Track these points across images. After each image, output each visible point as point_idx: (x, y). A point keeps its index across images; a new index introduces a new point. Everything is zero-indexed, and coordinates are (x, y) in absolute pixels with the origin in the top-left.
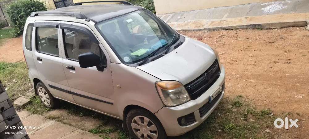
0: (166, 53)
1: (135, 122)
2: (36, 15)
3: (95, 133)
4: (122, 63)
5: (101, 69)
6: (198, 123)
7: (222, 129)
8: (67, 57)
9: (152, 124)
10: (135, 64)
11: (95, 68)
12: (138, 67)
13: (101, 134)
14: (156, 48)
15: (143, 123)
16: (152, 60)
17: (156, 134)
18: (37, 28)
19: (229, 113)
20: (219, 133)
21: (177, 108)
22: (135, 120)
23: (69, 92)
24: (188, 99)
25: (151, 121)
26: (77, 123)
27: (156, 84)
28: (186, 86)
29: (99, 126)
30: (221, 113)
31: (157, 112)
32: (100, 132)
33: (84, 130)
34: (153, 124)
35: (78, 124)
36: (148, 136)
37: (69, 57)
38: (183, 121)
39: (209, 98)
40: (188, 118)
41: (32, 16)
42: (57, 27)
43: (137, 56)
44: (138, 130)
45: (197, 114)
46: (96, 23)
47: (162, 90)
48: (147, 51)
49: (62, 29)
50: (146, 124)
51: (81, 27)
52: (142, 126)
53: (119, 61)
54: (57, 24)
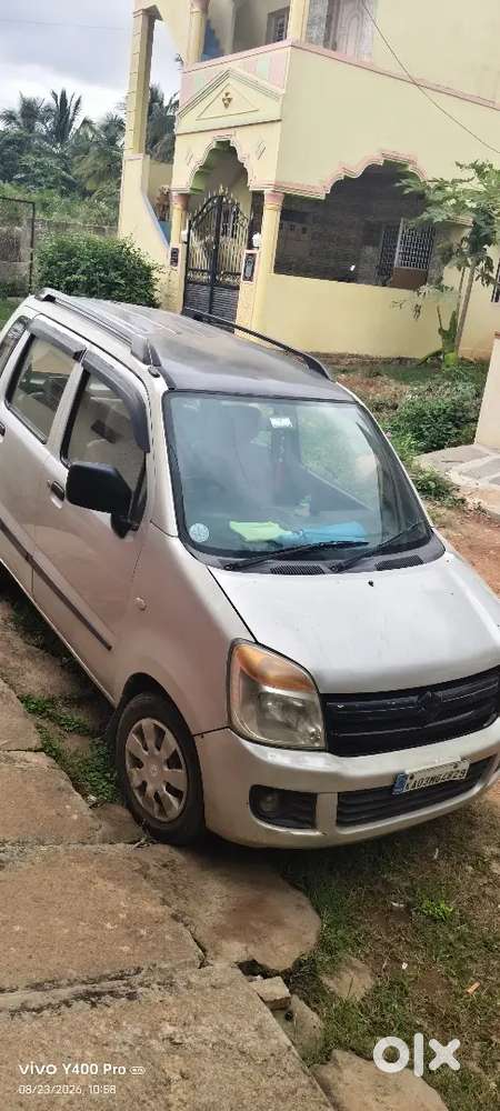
0: (340, 569)
1: (140, 733)
2: (50, 299)
3: (33, 712)
4: (179, 536)
5: (121, 528)
6: (318, 837)
7: (409, 906)
8: (64, 452)
9: (179, 767)
10: (215, 559)
11: (105, 518)
12: (214, 570)
13: (45, 723)
14: (315, 541)
15: (159, 749)
16: (274, 571)
17: (180, 803)
18: (32, 338)
19: (471, 868)
20: (391, 910)
21: (265, 754)
22: (140, 726)
23: (28, 558)
24: (317, 745)
25: (180, 754)
26: (9, 658)
27: (234, 645)
28: (326, 698)
29: (57, 695)
30: (446, 854)
31: (201, 735)
32: (49, 716)
33: (11, 686)
34: (184, 766)
35: (8, 662)
36: (156, 795)
37: (66, 457)
38: (268, 805)
39: (399, 778)
40: (293, 803)
41: (39, 299)
42: (77, 356)
43: (241, 537)
44: (138, 763)
45: (327, 806)
46: (172, 389)
47: (242, 671)
48: (281, 537)
49: (85, 371)
50: (164, 754)
51: (130, 386)
52: (152, 755)
53: (173, 528)
54: (79, 350)
